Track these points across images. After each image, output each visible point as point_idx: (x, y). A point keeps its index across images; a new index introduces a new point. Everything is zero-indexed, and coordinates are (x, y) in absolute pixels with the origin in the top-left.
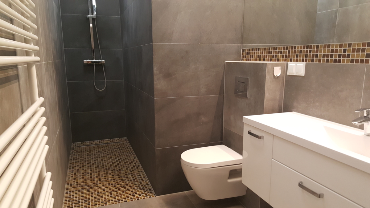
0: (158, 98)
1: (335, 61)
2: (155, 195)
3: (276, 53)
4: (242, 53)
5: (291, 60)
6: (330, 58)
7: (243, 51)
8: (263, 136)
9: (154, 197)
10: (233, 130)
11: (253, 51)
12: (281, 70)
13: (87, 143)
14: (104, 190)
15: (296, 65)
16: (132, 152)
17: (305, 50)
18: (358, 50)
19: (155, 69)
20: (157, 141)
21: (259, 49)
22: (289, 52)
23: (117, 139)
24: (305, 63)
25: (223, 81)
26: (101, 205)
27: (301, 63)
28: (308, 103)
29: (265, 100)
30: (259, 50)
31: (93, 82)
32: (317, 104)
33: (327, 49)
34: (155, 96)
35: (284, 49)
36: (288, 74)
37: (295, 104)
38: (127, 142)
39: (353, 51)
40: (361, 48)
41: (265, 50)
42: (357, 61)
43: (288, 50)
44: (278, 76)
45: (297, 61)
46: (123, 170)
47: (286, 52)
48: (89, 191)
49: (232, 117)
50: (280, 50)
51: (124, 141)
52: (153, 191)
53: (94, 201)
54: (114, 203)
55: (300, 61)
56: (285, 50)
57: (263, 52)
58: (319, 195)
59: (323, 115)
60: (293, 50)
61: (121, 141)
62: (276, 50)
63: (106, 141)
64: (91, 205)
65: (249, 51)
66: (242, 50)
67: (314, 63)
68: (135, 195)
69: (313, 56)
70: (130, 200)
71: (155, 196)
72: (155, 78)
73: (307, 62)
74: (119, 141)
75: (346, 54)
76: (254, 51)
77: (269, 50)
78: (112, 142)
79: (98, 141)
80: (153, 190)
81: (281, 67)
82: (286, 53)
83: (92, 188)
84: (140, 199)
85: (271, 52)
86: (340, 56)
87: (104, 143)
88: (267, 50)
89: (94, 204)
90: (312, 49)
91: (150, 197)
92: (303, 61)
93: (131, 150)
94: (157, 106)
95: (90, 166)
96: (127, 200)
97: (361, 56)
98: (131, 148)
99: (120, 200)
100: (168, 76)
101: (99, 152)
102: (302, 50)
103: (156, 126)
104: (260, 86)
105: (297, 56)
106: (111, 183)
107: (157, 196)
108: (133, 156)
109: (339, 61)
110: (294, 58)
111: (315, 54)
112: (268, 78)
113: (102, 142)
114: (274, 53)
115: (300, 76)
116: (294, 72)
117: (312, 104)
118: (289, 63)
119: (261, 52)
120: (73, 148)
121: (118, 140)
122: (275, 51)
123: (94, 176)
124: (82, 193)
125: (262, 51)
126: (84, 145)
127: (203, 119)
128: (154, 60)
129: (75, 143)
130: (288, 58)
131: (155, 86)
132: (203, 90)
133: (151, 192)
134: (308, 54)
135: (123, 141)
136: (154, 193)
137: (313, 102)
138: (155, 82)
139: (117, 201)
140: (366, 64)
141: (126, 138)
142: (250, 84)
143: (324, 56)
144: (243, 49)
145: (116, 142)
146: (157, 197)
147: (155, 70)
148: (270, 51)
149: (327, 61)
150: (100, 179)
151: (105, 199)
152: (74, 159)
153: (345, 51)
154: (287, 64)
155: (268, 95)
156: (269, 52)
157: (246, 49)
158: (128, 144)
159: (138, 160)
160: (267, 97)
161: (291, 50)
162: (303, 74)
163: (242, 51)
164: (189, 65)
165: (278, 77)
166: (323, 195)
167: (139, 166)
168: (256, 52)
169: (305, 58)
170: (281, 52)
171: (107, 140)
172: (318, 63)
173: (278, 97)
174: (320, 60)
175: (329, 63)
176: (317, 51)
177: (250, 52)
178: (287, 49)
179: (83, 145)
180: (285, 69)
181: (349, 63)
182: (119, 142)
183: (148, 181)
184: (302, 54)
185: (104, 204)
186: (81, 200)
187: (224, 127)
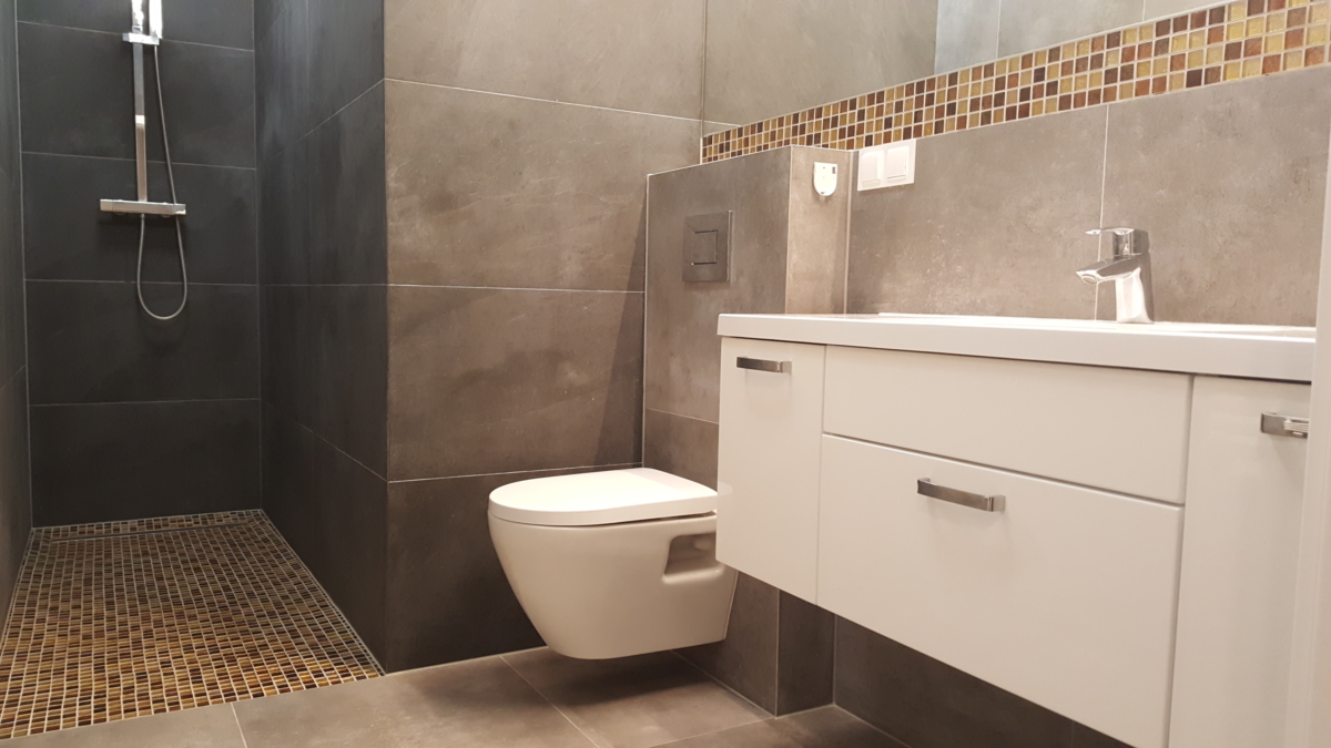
0: (401, 285)
1: (1011, 114)
2: (379, 670)
3: (818, 128)
4: (705, 150)
5: (869, 142)
6: (993, 109)
7: (708, 141)
8: (790, 363)
9: (376, 676)
10: (681, 411)
11: (740, 135)
12: (836, 175)
13: (98, 529)
14: (166, 664)
15: (886, 152)
16: (284, 551)
17: (914, 97)
18: (1081, 64)
19: (392, 174)
20: (395, 451)
21: (760, 125)
22: (861, 115)
23: (222, 514)
24: (913, 141)
25: (640, 241)
26: (152, 710)
27: (902, 141)
28: (929, 271)
29: (789, 275)
30: (760, 130)
31: (136, 285)
32: (959, 269)
33: (983, 80)
34: (391, 276)
35: (844, 109)
36: (860, 188)
37: (886, 286)
38: (262, 523)
39: (1066, 69)
40: (1090, 55)
41: (781, 125)
42: (1080, 100)
43: (856, 111)
44: (828, 193)
45: (887, 139)
46: (245, 605)
47: (850, 119)
48: (99, 668)
49: (675, 367)
50: (831, 116)
51: (252, 521)
52: (374, 659)
53: (122, 700)
54: (210, 701)
55: (897, 139)
56: (849, 112)
57: (773, 133)
58: (989, 504)
59: (979, 301)
60: (875, 105)
61: (239, 521)
62: (819, 116)
63: (175, 522)
64: (107, 712)
65: (728, 138)
66: (704, 139)
67: (945, 133)
68: (297, 673)
69: (940, 112)
70: (277, 689)
71: (382, 674)
72: (393, 207)
73: (920, 135)
74: (232, 522)
75: (1045, 82)
76: (744, 137)
77: (796, 121)
78: (201, 525)
79: (141, 523)
80: (371, 657)
81: (835, 165)
82: (852, 121)
83: (113, 661)
84: (320, 685)
85: (803, 127)
86: (1025, 94)
87: (169, 528)
88: (788, 124)
89: (122, 710)
90: (935, 92)
91: (358, 678)
92: (907, 135)
93: (278, 544)
94: (396, 317)
95: (109, 595)
96: (264, 692)
97: (1091, 80)
98: (282, 539)
99: (235, 691)
100: (442, 203)
101: (145, 553)
102: (904, 99)
103: (393, 392)
104: (771, 232)
105: (888, 123)
106: (194, 643)
107: (388, 672)
108: (290, 562)
109: (1025, 112)
110: (879, 132)
111: (946, 104)
112: (796, 199)
113: (159, 527)
114: (811, 130)
115: (900, 188)
116: (879, 177)
117: (941, 274)
118: (861, 150)
119: (766, 135)
120: (36, 544)
121: (225, 517)
122: (815, 120)
123: (123, 623)
124: (73, 677)
125: (771, 130)
126: (83, 535)
127: (572, 375)
128: (388, 140)
129: (44, 529)
130: (856, 137)
131: (389, 236)
132: (572, 268)
133: (365, 663)
134: (924, 108)
135: (246, 521)
136: (376, 666)
137: (943, 265)
138: (391, 224)
139: (222, 694)
140: (1108, 103)
141: (259, 511)
142: (735, 232)
143: (975, 105)
144: (707, 136)
145: (217, 523)
146: (388, 675)
147: (393, 177)
148: (799, 124)
149: (986, 118)
150: (148, 634)
151: (172, 692)
152: (38, 576)
153: (1040, 75)
154: (857, 156)
155: (796, 259)
156: (795, 129)
157: (717, 135)
158: (268, 527)
159: (310, 575)
160: (795, 265)
161: (866, 108)
162: (910, 180)
163: (704, 145)
164: (521, 174)
165: (828, 198)
166: (1003, 499)
167: (314, 589)
168: (750, 136)
169: (913, 125)
170: (835, 119)
171: (183, 517)
172: (956, 131)
173: (829, 268)
174: (962, 122)
175: (992, 124)
176: (952, 94)
177: (731, 141)
178: (853, 107)
179: (78, 535)
180: (850, 174)
181: (1055, 110)
182: (230, 526)
183: (351, 631)
184: (903, 113)
185: (167, 708)
186: (64, 700)
187: (647, 411)
